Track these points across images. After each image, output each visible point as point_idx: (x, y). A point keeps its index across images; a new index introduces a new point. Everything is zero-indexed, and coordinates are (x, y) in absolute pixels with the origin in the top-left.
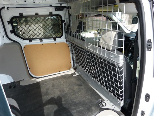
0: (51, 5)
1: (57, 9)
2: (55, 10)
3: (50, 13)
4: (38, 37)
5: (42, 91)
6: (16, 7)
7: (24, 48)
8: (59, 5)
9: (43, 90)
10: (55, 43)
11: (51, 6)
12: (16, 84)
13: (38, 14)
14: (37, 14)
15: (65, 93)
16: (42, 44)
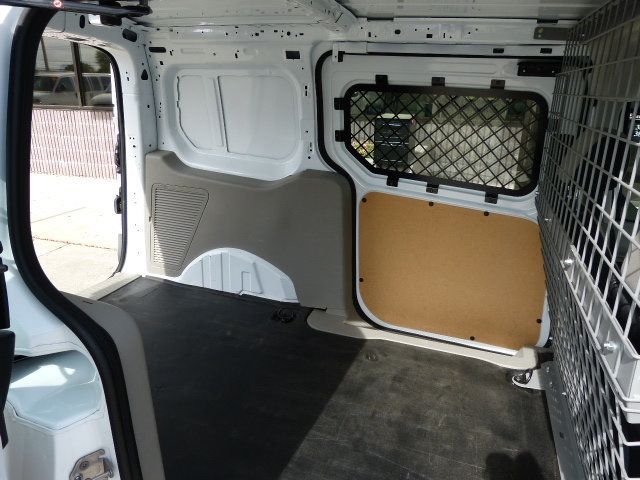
0: (502, 51)
1: (528, 67)
2: (520, 73)
3: (493, 81)
4: (425, 173)
5: (348, 374)
6: (365, 52)
7: (364, 200)
8: (536, 52)
9: (356, 373)
10: (486, 214)
11: (498, 52)
12: (298, 315)
13: (443, 84)
14: (438, 82)
15: (419, 427)
16: (431, 204)
